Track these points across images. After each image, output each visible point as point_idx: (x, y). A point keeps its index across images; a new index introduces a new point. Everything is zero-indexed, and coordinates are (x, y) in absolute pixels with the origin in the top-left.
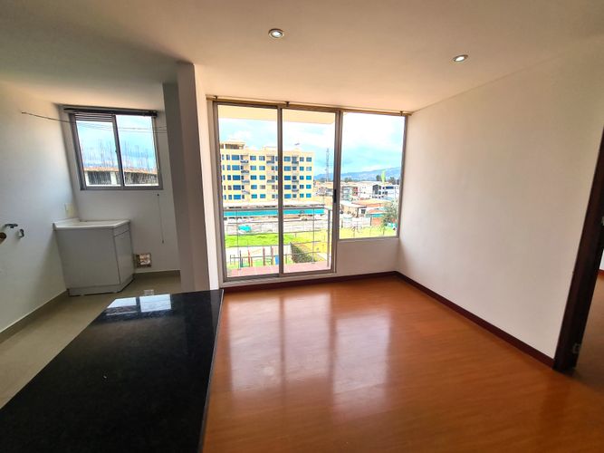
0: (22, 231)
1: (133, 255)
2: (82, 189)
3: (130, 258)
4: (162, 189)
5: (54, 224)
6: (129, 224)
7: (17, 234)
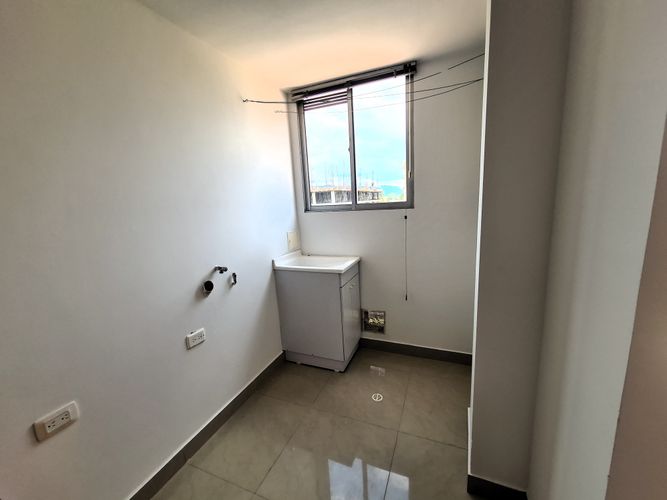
0: (234, 275)
1: (361, 310)
2: (306, 210)
3: (356, 314)
4: (412, 207)
5: (273, 261)
6: (359, 263)
7: (229, 280)
